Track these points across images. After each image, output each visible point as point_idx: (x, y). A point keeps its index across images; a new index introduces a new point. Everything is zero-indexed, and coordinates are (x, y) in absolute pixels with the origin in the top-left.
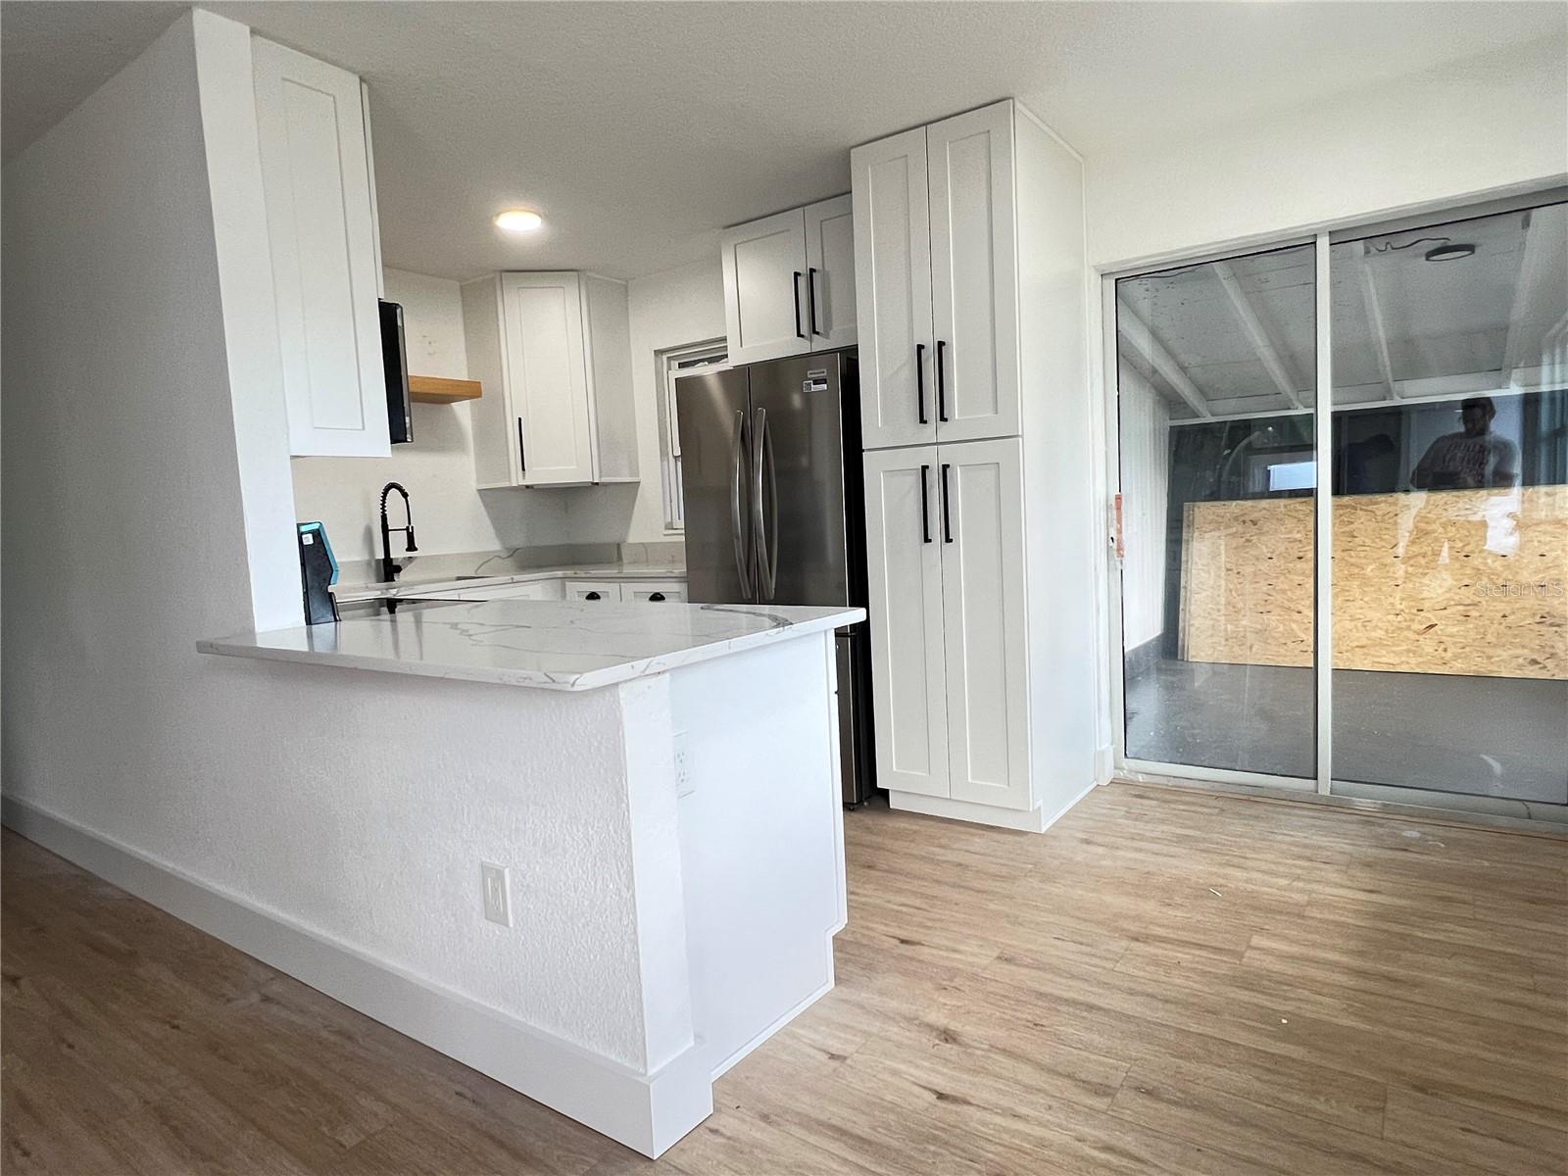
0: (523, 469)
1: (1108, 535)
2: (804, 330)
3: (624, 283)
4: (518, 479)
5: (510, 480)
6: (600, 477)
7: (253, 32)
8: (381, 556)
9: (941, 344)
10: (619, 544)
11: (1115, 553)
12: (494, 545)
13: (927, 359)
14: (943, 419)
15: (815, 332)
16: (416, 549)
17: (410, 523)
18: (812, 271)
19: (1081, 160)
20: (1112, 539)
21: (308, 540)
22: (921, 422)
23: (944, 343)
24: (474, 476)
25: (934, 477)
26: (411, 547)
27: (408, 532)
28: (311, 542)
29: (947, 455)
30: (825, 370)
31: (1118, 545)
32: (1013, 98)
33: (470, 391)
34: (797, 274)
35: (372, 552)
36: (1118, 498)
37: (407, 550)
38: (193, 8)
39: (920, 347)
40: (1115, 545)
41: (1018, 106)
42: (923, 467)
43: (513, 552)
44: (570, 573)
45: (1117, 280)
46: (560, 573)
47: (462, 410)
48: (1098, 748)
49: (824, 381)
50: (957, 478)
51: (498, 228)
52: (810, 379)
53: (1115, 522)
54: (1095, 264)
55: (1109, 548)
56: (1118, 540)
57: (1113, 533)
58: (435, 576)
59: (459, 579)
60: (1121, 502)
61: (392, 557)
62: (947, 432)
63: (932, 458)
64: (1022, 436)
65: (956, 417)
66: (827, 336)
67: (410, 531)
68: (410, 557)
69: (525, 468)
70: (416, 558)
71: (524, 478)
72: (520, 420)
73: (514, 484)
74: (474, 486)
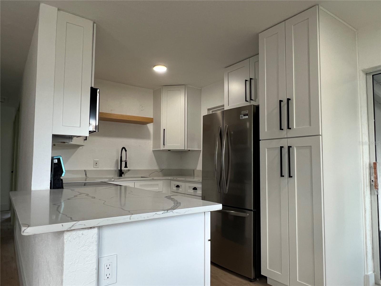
0: (164, 145)
1: (371, 179)
2: (248, 99)
3: (201, 89)
4: (162, 148)
5: (160, 148)
6: (187, 148)
7: (59, 10)
8: (119, 169)
9: (288, 100)
10: (194, 170)
11: (374, 187)
12: (157, 168)
13: (284, 105)
14: (289, 128)
15: (251, 99)
16: (127, 167)
17: (126, 159)
18: (251, 79)
19: (355, 30)
20: (373, 181)
21: (56, 161)
22: (280, 129)
23: (290, 99)
24: (152, 146)
25: (285, 151)
26: (126, 166)
27: (125, 162)
28: (57, 162)
29: (290, 142)
30: (248, 111)
31: (375, 184)
32: (318, 5)
33: (150, 121)
34: (246, 81)
35: (118, 168)
36: (375, 164)
37: (125, 167)
38: (41, 3)
39: (281, 101)
40: (373, 184)
41: (321, 8)
42: (281, 147)
43: (162, 170)
44: (172, 178)
45: (373, 75)
46: (170, 178)
47: (150, 126)
48: (366, 274)
49: (247, 115)
50: (295, 152)
51: (154, 70)
52: (242, 114)
53: (373, 174)
54: (362, 69)
55: (371, 185)
56: (375, 182)
57: (373, 179)
58: (135, 176)
59: (142, 177)
60: (376, 166)
61: (122, 169)
62: (291, 133)
63: (285, 143)
64: (322, 135)
65: (295, 128)
66: (255, 101)
67: (126, 162)
68: (129, 170)
69: (165, 144)
70: (131, 170)
71: (164, 147)
72: (164, 130)
73: (161, 149)
74: (152, 149)
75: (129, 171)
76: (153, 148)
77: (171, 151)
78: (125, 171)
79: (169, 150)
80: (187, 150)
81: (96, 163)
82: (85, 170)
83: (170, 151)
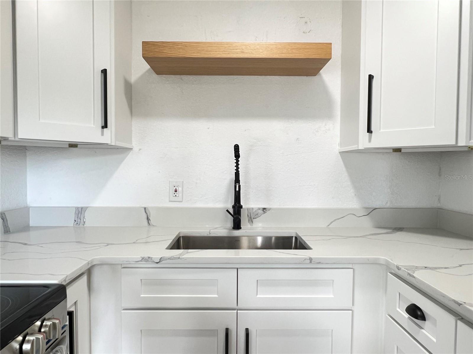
0: (370, 131)
4: (364, 142)
5: (360, 145)
12: (351, 203)
24: (338, 140)
43: (369, 212)
67: (237, 190)
68: (264, 209)
69: (373, 129)
70: (270, 209)
71: (370, 141)
72: (371, 77)
73: (361, 147)
74: (337, 149)
75: (264, 212)
76: (341, 145)
77: (402, 151)
78: (254, 211)
79: (398, 150)
80: (466, 149)
81: (176, 191)
82: (145, 208)
83: (400, 151)
